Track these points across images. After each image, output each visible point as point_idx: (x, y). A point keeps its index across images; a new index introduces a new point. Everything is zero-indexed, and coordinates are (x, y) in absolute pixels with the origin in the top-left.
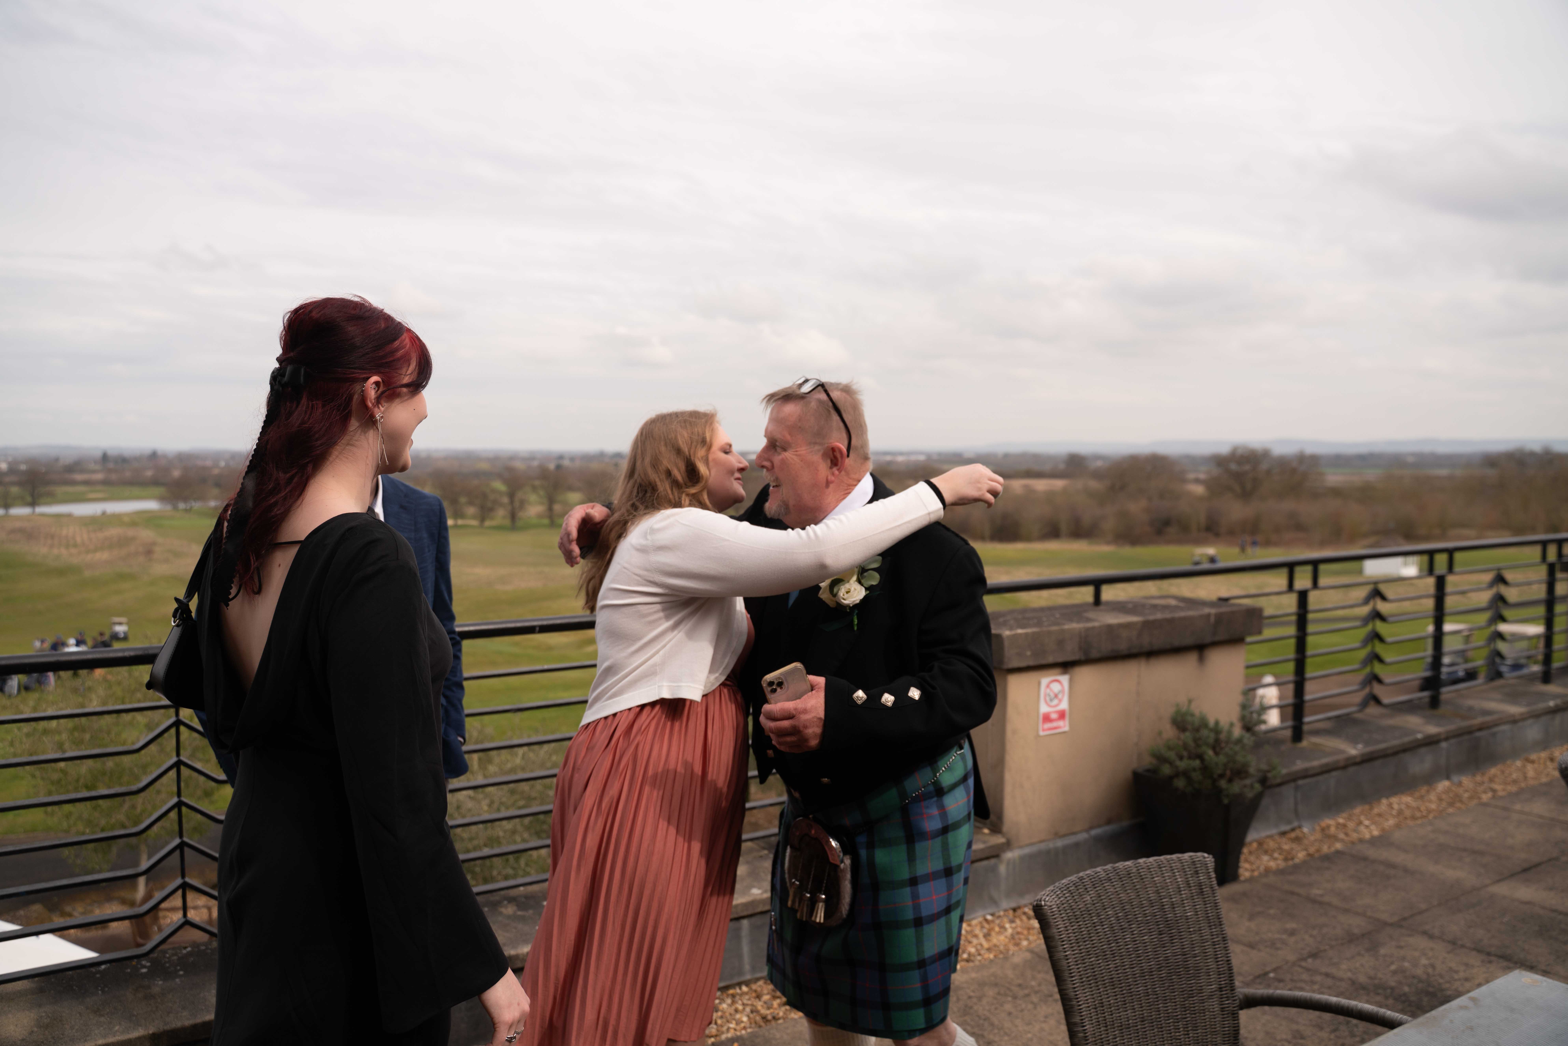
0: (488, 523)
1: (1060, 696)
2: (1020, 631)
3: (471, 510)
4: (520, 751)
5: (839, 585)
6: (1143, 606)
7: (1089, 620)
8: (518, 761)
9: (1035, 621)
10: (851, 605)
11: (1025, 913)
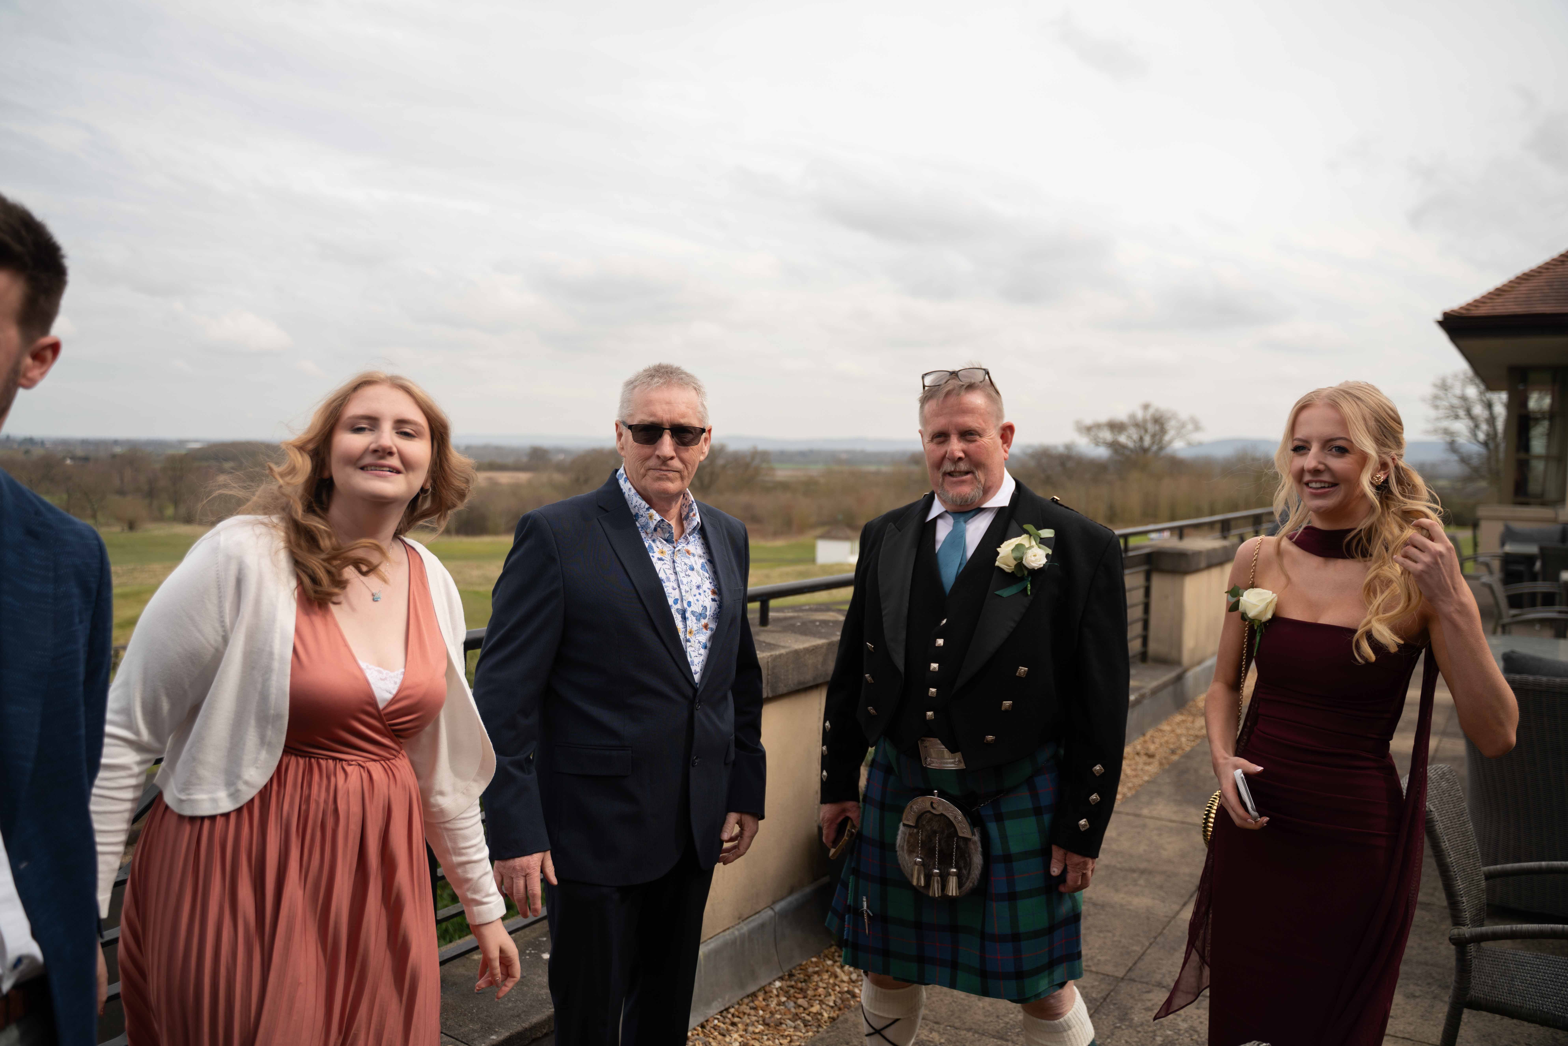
11: (715, 1027)
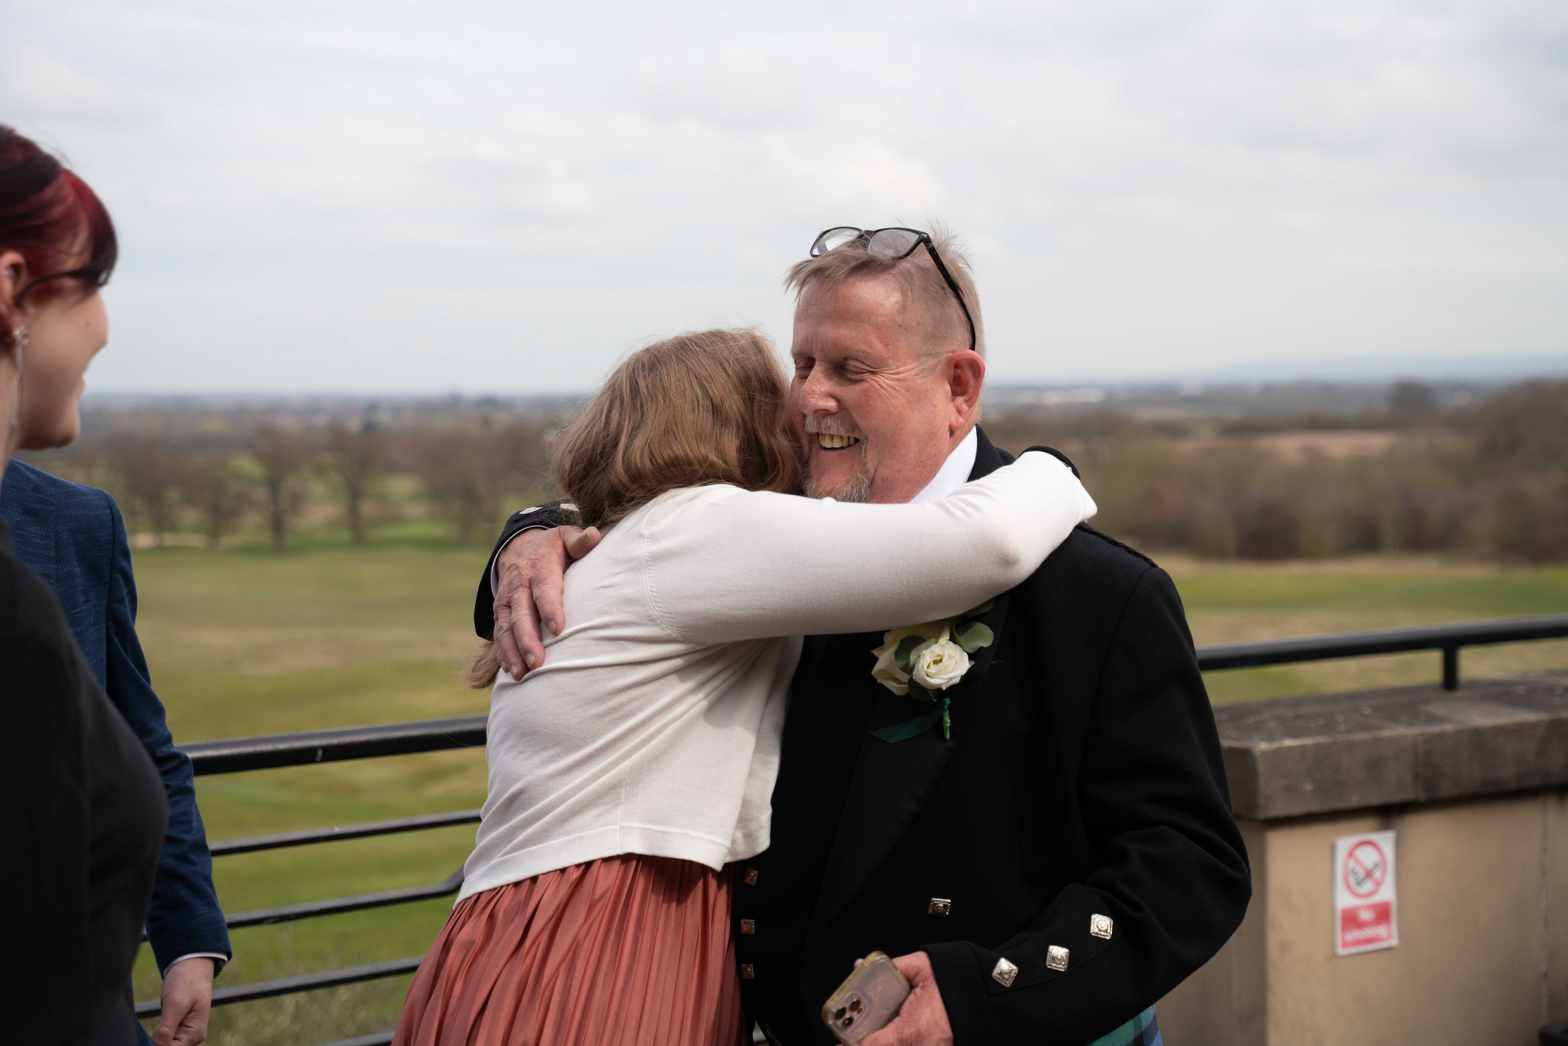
0: (226, 541)
1: (1377, 875)
2: (1289, 742)
3: (190, 516)
4: (288, 1001)
5: (919, 647)
6: (1550, 690)
7: (1432, 719)
8: (284, 1021)
9: (1321, 722)
10: (944, 688)
